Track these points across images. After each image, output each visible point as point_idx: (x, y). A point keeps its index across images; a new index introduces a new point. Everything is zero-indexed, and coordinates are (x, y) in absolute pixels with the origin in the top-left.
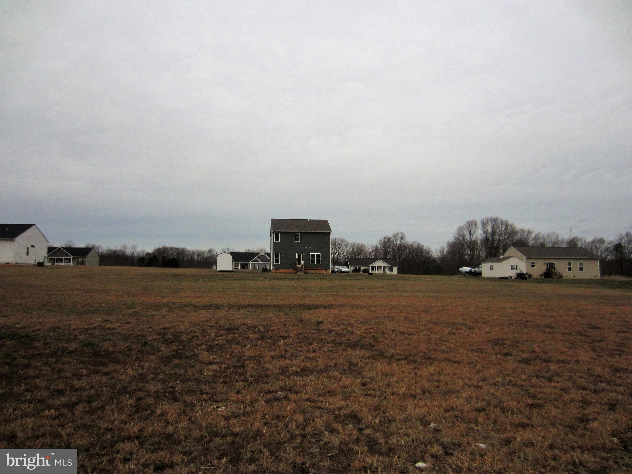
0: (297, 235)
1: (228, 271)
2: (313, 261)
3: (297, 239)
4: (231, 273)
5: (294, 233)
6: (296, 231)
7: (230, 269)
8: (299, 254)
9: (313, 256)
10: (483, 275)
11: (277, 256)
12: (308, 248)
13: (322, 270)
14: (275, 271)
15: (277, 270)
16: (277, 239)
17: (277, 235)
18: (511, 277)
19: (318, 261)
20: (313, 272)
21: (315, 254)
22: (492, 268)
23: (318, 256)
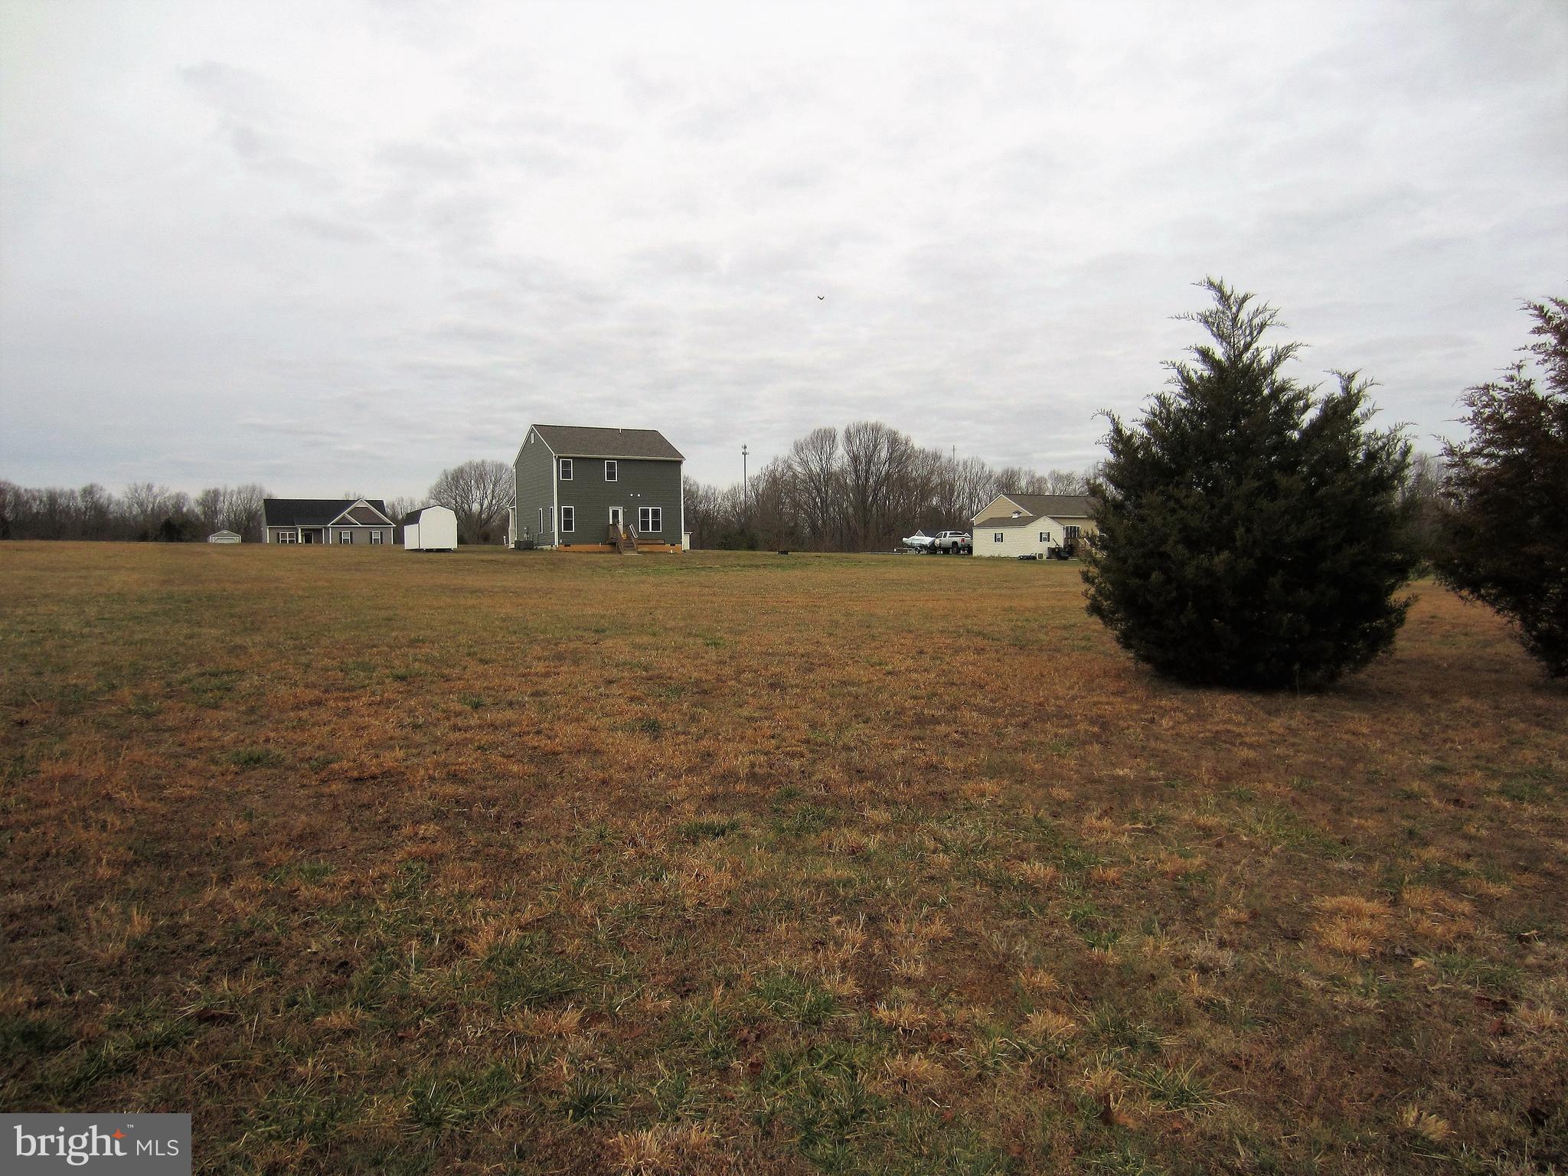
0: (611, 466)
2: (645, 525)
3: (611, 476)
5: (603, 460)
6: (607, 456)
8: (616, 508)
9: (645, 513)
10: (975, 553)
11: (568, 512)
12: (636, 495)
13: (664, 544)
14: (562, 547)
15: (568, 545)
16: (566, 474)
17: (566, 465)
18: (1041, 556)
19: (656, 525)
20: (647, 549)
21: (650, 509)
22: (999, 539)
23: (656, 513)
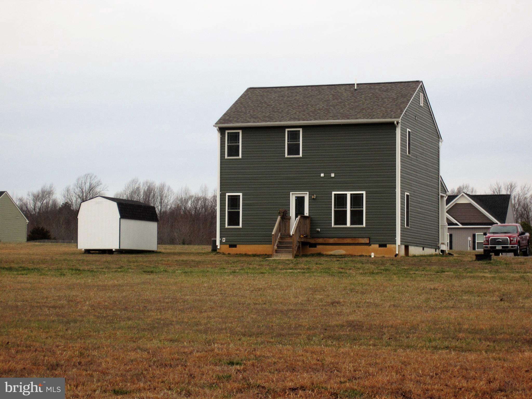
0: (294, 136)
1: (110, 252)
2: (340, 218)
3: (294, 149)
4: (115, 257)
5: (283, 128)
6: (291, 123)
7: (115, 246)
8: (300, 194)
9: (341, 200)
11: (234, 201)
12: (327, 174)
13: (369, 244)
14: (226, 248)
15: (235, 246)
16: (233, 151)
17: (234, 138)
19: (357, 217)
20: (341, 251)
21: (349, 194)
23: (357, 200)
